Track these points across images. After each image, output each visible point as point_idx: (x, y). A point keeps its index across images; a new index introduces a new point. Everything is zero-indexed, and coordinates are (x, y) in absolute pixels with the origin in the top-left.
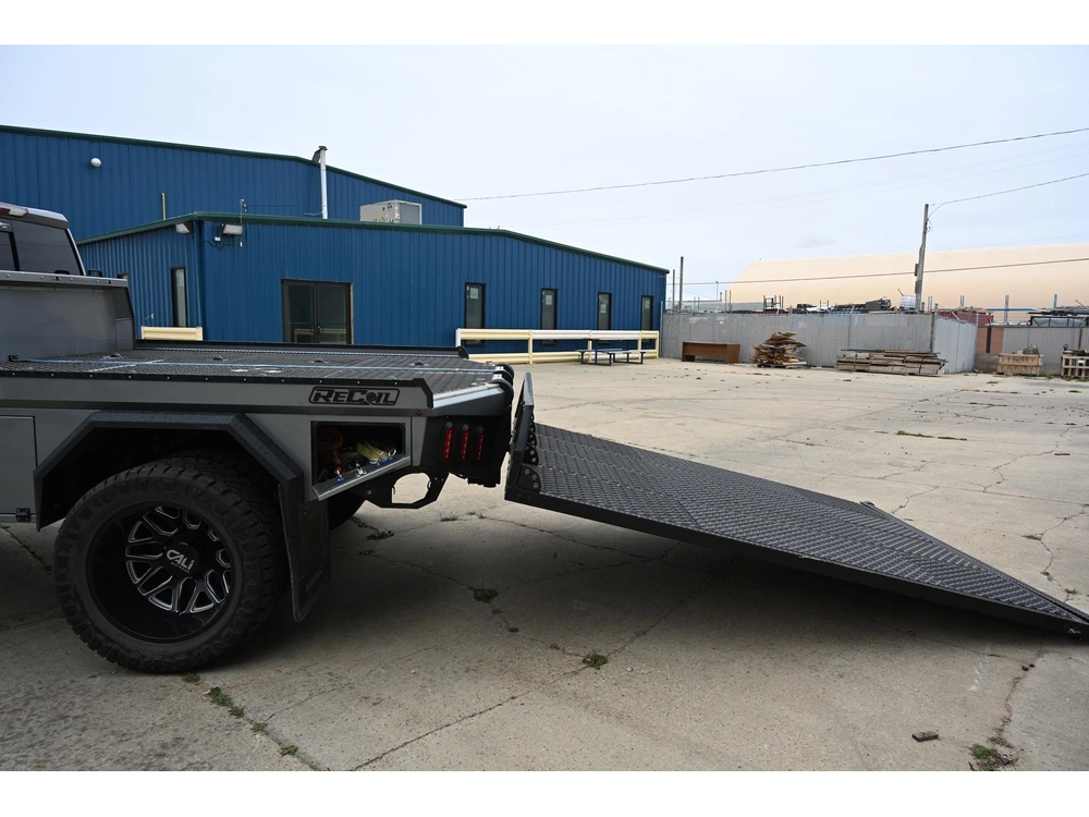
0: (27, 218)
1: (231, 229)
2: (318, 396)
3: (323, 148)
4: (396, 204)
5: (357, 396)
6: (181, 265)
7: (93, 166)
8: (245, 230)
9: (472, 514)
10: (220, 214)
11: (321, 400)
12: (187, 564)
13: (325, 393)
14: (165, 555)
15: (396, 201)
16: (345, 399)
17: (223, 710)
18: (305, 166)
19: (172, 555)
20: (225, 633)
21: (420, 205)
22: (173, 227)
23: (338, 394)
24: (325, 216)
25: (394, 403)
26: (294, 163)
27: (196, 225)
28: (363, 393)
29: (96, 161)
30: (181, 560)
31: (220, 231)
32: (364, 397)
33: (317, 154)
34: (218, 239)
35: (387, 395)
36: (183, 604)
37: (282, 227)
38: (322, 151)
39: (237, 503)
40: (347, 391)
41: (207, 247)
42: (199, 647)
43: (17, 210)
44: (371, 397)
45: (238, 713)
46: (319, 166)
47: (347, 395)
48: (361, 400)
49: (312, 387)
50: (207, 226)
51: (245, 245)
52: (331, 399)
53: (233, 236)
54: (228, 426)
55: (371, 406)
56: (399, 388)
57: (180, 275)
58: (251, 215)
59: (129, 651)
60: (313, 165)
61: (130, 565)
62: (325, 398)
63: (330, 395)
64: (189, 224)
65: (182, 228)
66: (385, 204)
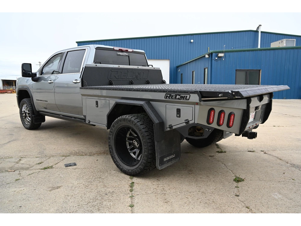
0: (133, 52)
1: (220, 55)
2: (167, 96)
3: (260, 25)
4: (284, 41)
5: (178, 97)
6: (207, 67)
7: (191, 42)
8: (225, 55)
9: (262, 151)
10: (218, 50)
11: (168, 98)
12: (137, 145)
13: (169, 96)
14: (133, 142)
15: (285, 39)
16: (174, 98)
17: (130, 188)
18: (253, 32)
19: (134, 142)
20: (139, 167)
21: (295, 40)
22: (205, 56)
23: (172, 96)
24: (259, 47)
25: (189, 99)
26: (250, 32)
27: (211, 55)
28: (179, 96)
29: (192, 41)
30: (136, 143)
31: (217, 56)
32: (179, 97)
33: (258, 28)
34: (216, 58)
35: (187, 97)
36: (138, 157)
37: (237, 53)
38: (260, 27)
39: (144, 128)
40: (175, 95)
41: (213, 61)
42: (134, 169)
43: (130, 50)
44: (182, 97)
45: (131, 191)
46: (258, 32)
47: (175, 96)
48: (179, 98)
49: (165, 93)
50: (214, 54)
51: (225, 59)
52: (170, 98)
53: (221, 57)
54: (142, 105)
55: (182, 100)
56: (190, 94)
57: (206, 70)
58: (227, 50)
59: (120, 166)
60: (257, 32)
61: (127, 143)
62: (169, 97)
63: (170, 96)
64: (209, 55)
65: (207, 56)
66: (280, 41)
